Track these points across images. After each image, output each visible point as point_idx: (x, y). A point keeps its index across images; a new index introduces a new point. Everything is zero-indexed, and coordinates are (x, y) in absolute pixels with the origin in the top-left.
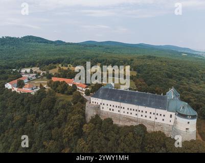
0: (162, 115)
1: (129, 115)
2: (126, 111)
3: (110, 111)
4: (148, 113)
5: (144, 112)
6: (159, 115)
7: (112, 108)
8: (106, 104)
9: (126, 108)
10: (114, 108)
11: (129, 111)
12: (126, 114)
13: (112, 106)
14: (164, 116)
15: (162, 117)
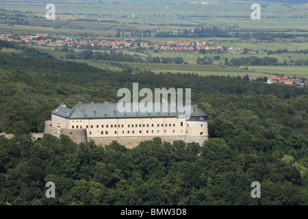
0: (172, 125)
1: (131, 134)
2: (126, 129)
3: (102, 136)
4: (155, 125)
5: (150, 125)
6: (168, 125)
7: (104, 130)
8: (95, 126)
9: (126, 126)
10: (109, 129)
11: (131, 129)
12: (126, 134)
13: (105, 126)
14: (174, 125)
15: (172, 127)
